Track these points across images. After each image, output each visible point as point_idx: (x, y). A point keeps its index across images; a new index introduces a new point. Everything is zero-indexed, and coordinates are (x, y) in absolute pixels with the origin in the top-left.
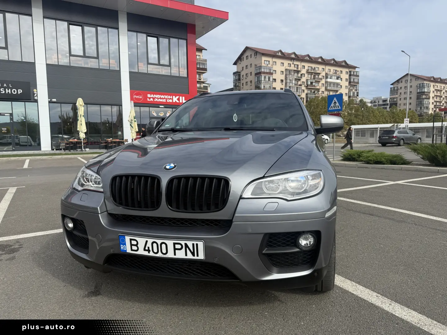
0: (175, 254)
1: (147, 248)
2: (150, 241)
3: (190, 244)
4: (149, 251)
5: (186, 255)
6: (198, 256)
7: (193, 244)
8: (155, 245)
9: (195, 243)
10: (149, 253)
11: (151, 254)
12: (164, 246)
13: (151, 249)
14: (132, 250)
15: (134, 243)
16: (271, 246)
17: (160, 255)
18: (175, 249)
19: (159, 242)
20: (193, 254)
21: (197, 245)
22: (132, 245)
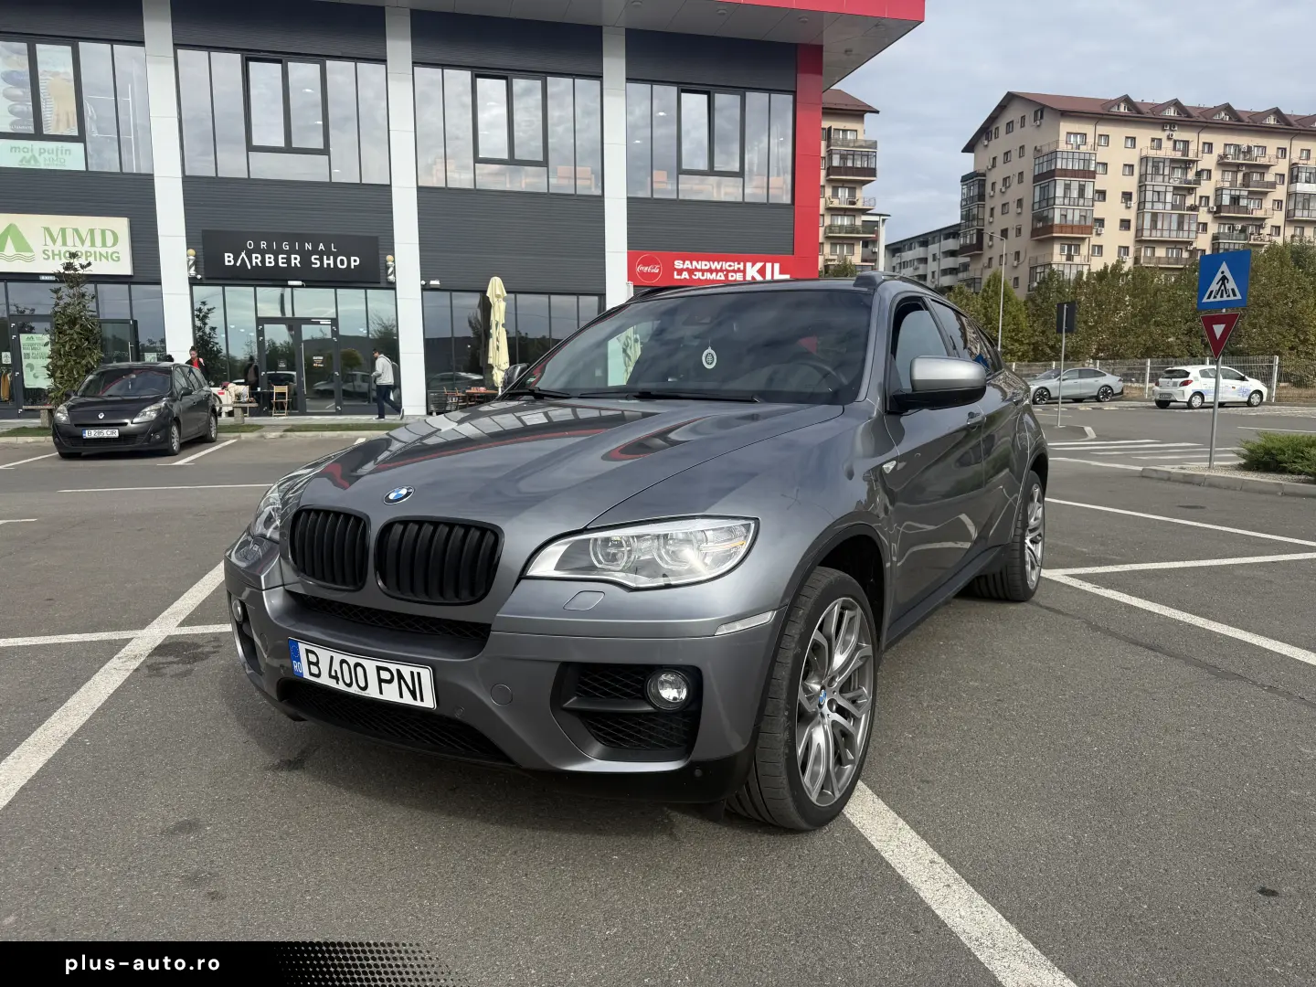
0: (381, 693)
1: (333, 674)
2: (338, 657)
3: (406, 670)
4: (336, 678)
5: (401, 696)
6: (422, 700)
7: (412, 673)
8: (345, 666)
9: (416, 670)
10: (337, 683)
11: (341, 687)
12: (359, 670)
13: (339, 675)
14: (311, 674)
15: (312, 657)
16: (586, 693)
17: (354, 690)
18: (381, 681)
19: (352, 660)
20: (413, 694)
21: (419, 674)
22: (310, 663)
